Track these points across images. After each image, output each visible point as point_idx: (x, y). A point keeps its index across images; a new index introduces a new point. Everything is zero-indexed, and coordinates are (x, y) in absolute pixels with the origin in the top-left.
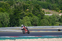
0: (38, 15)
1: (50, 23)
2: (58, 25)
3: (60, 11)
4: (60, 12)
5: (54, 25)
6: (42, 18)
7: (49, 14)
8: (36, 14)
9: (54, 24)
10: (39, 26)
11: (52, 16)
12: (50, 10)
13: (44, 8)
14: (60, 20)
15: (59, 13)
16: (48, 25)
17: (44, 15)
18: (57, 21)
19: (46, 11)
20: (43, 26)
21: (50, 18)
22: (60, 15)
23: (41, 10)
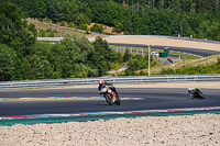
0: (13, 42)
1: (55, 70)
2: (84, 76)
3: (89, 27)
4: (92, 30)
5: (69, 76)
6: (27, 53)
7: (51, 35)
8: (7, 36)
9: (71, 71)
10: (17, 78)
11: (63, 43)
12: (55, 22)
13: (34, 17)
14: (90, 57)
15: (87, 33)
16: (48, 77)
17: (34, 40)
18: (79, 62)
19: (41, 25)
20: (30, 79)
21: (55, 50)
22: (92, 39)
23: (25, 24)
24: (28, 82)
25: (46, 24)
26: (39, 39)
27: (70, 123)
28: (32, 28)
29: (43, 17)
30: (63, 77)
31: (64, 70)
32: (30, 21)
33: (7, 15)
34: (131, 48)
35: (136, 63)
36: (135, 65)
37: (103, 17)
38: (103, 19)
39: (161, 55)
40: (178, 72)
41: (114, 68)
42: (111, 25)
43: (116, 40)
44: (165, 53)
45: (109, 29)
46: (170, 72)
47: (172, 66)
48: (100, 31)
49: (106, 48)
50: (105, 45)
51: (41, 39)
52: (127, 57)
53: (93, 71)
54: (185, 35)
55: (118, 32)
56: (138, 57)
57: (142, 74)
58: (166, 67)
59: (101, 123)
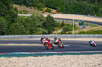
0: (6, 16)
1: (27, 30)
3: (44, 9)
4: (46, 11)
6: (13, 21)
7: (25, 13)
8: (3, 13)
10: (8, 34)
11: (31, 17)
12: (27, 7)
13: (17, 4)
14: (44, 24)
15: (43, 13)
16: (23, 33)
18: (39, 27)
19: (20, 8)
20: (14, 34)
21: (27, 20)
22: (45, 15)
23: (12, 7)
25: (23, 8)
26: (19, 15)
28: (16, 9)
29: (21, 4)
30: (31, 34)
31: (31, 30)
32: (15, 6)
33: (3, 3)
34: (65, 21)
35: (67, 28)
37: (51, 5)
38: (51, 6)
39: (80, 24)
40: (88, 33)
41: (56, 30)
42: (55, 9)
43: (57, 16)
44: (82, 23)
45: (54, 11)
46: (84, 33)
47: (85, 30)
48: (50, 12)
49: (52, 20)
50: (52, 19)
51: (21, 15)
52: (63, 25)
53: (46, 31)
54: (92, 15)
55: (59, 12)
56: (68, 25)
57: (69, 33)
58: (82, 31)
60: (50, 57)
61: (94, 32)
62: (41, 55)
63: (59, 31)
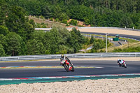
0: (20, 31)
1: (47, 49)
2: (64, 53)
3: (68, 21)
4: (70, 23)
5: (55, 53)
6: (29, 38)
7: (44, 27)
8: (16, 27)
9: (57, 50)
10: (23, 54)
11: (51, 31)
12: (46, 18)
13: (33, 15)
14: (68, 40)
15: (67, 25)
16: (42, 53)
18: (62, 44)
19: (37, 20)
20: (31, 54)
21: (46, 36)
22: (70, 29)
23: (27, 19)
24: (29, 56)
25: (41, 20)
26: (36, 29)
27: (56, 83)
28: (32, 22)
29: (39, 15)
30: (52, 53)
31: (52, 49)
32: (31, 17)
33: (16, 14)
34: (95, 35)
35: (98, 45)
36: (97, 46)
37: (77, 15)
38: (77, 17)
39: (114, 40)
40: (125, 50)
41: (84, 48)
42: (82, 20)
44: (116, 38)
45: (81, 23)
46: (120, 50)
47: (121, 47)
48: (75, 24)
49: (79, 35)
50: (78, 33)
51: (38, 29)
52: (92, 41)
53: (71, 49)
54: (129, 27)
55: (87, 25)
56: (99, 41)
57: (102, 52)
58: (117, 48)
59: (75, 82)
60: (82, 82)
61: (133, 49)
62: (71, 80)
63: (88, 49)
